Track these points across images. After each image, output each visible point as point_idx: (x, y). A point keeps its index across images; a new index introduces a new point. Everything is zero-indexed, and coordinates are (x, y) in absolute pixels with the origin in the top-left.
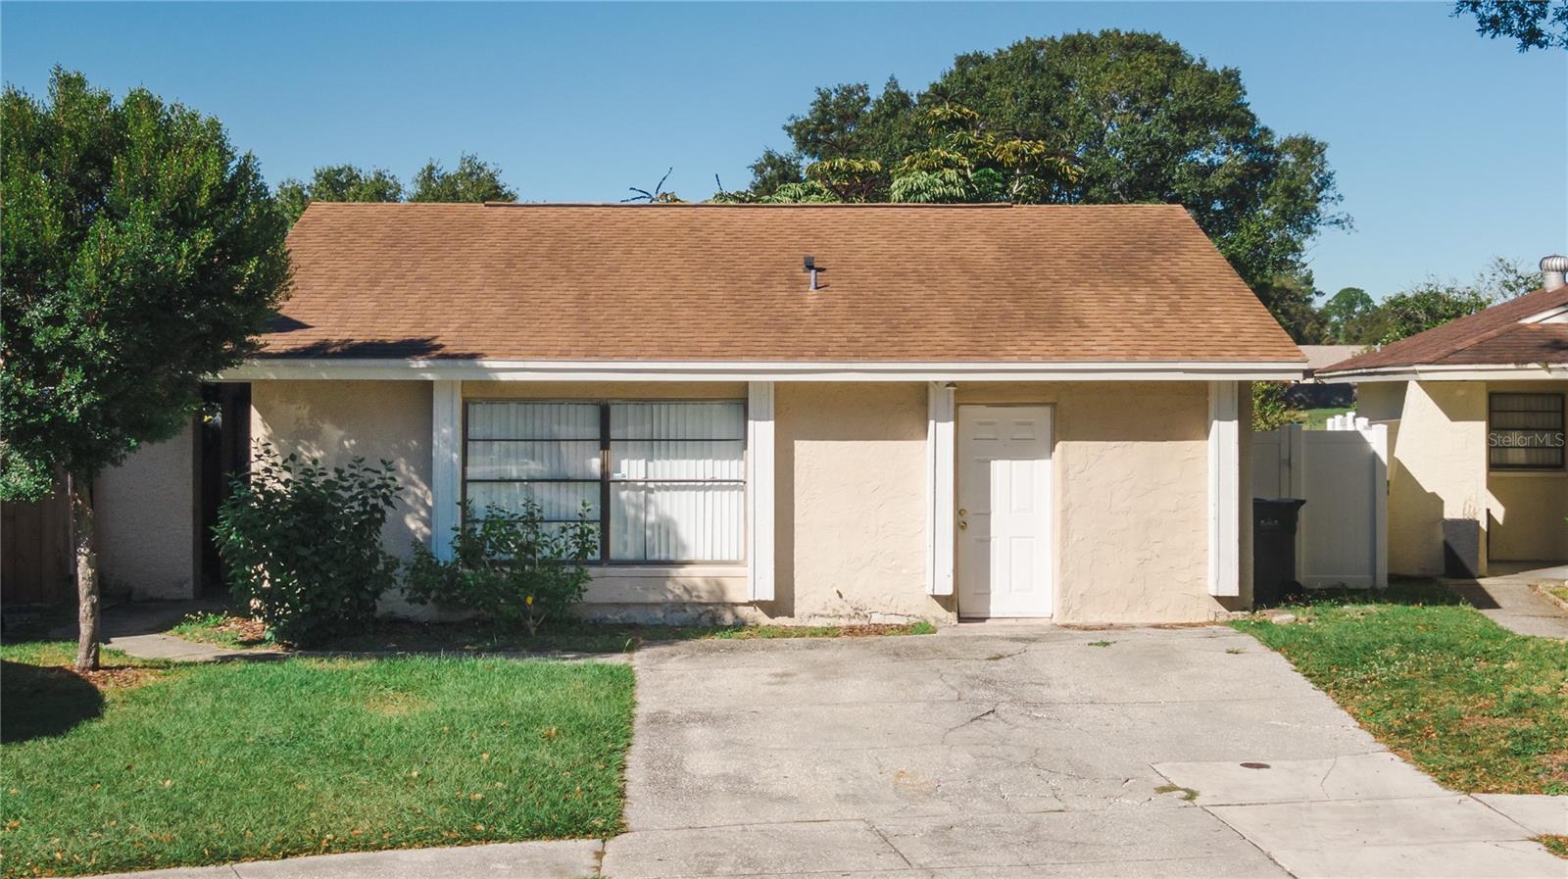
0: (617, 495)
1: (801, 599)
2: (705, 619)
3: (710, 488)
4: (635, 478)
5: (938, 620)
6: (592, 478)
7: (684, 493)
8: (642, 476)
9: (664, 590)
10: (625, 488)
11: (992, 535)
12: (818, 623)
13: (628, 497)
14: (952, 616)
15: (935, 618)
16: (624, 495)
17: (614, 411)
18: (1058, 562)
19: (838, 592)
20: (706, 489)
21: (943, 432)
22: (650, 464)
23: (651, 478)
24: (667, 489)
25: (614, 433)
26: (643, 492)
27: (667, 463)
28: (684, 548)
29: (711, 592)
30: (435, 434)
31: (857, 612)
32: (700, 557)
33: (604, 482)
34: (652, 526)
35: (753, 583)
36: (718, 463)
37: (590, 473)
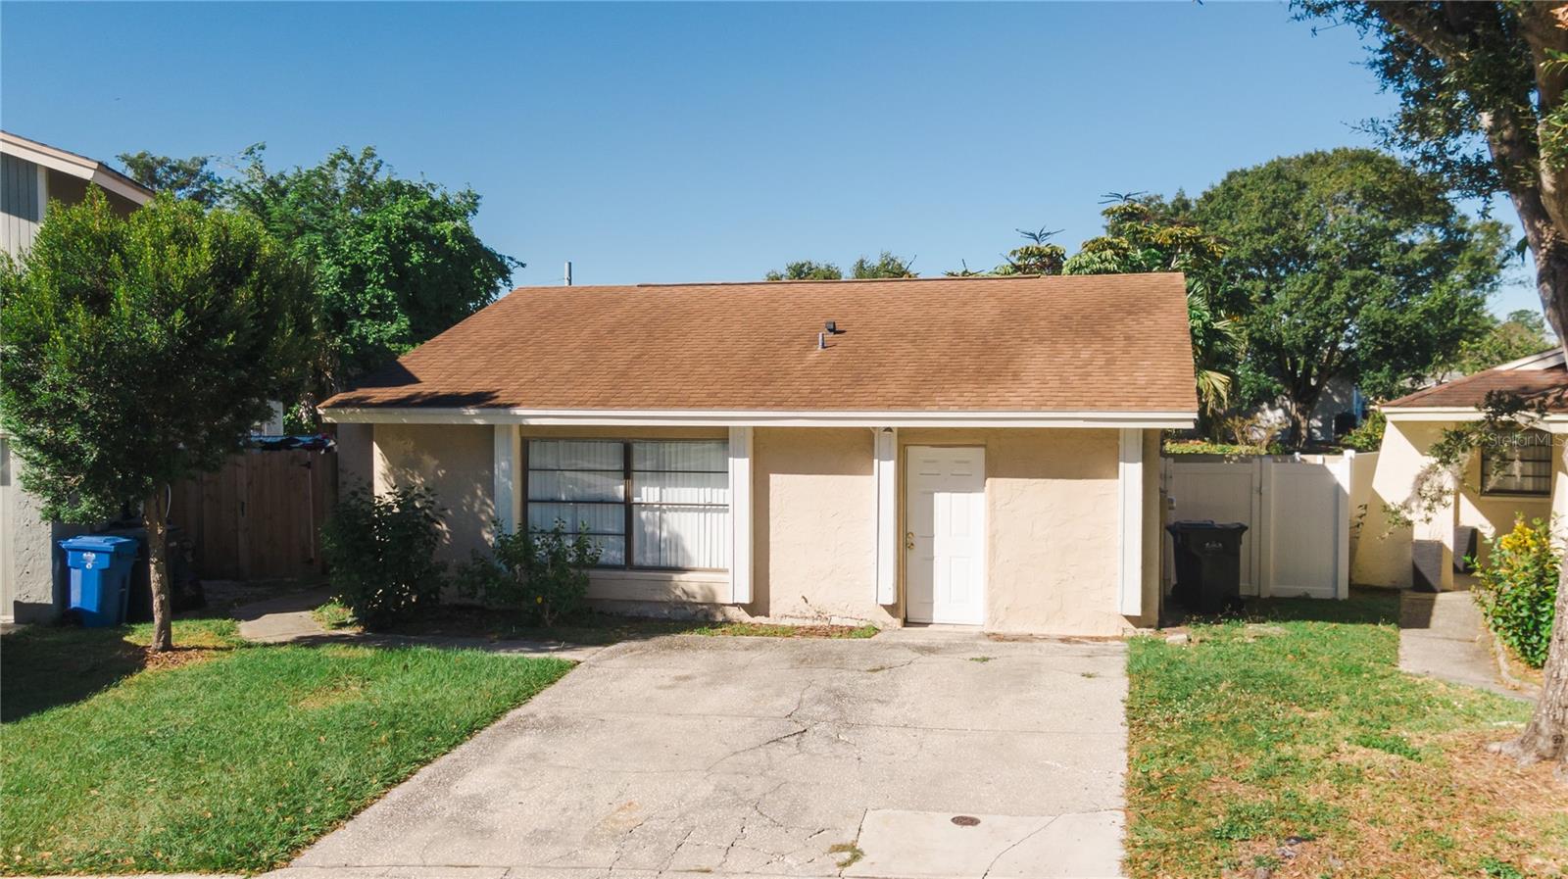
0: (639, 517)
1: (775, 602)
2: (700, 616)
3: (709, 510)
4: (652, 502)
5: (885, 624)
6: (616, 500)
7: (689, 514)
8: (657, 499)
9: (669, 591)
10: (644, 509)
11: (935, 554)
12: (787, 622)
13: (647, 517)
14: (897, 622)
15: (883, 622)
16: (644, 514)
17: (636, 447)
18: (987, 579)
19: (803, 597)
20: (705, 511)
21: (887, 469)
22: (664, 491)
23: (664, 502)
24: (676, 510)
25: (636, 466)
26: (658, 513)
27: (676, 490)
28: (689, 558)
29: (705, 596)
30: (496, 466)
31: (819, 615)
32: (701, 566)
33: (628, 505)
34: (665, 540)
35: (735, 589)
36: (715, 491)
37: (617, 497)
